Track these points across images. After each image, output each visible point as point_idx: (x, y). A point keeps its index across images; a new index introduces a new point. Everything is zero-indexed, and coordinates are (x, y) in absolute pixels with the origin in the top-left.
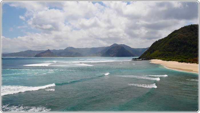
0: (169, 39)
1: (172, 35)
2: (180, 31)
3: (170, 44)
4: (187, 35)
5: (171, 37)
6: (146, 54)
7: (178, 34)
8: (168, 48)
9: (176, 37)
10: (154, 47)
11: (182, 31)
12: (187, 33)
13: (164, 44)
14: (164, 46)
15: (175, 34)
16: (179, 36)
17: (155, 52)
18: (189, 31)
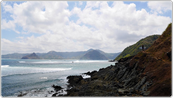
0: (137, 45)
1: (140, 42)
2: (146, 40)
3: (138, 49)
4: (151, 42)
5: (139, 44)
6: (119, 57)
7: (144, 42)
8: (137, 52)
9: (143, 44)
10: (126, 52)
11: (148, 40)
12: (151, 41)
13: (134, 49)
14: (134, 50)
15: (142, 41)
16: (145, 43)
17: (127, 55)
18: (152, 40)
